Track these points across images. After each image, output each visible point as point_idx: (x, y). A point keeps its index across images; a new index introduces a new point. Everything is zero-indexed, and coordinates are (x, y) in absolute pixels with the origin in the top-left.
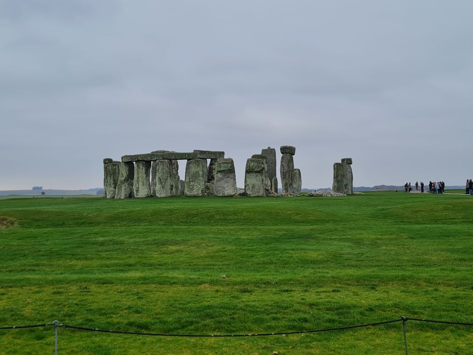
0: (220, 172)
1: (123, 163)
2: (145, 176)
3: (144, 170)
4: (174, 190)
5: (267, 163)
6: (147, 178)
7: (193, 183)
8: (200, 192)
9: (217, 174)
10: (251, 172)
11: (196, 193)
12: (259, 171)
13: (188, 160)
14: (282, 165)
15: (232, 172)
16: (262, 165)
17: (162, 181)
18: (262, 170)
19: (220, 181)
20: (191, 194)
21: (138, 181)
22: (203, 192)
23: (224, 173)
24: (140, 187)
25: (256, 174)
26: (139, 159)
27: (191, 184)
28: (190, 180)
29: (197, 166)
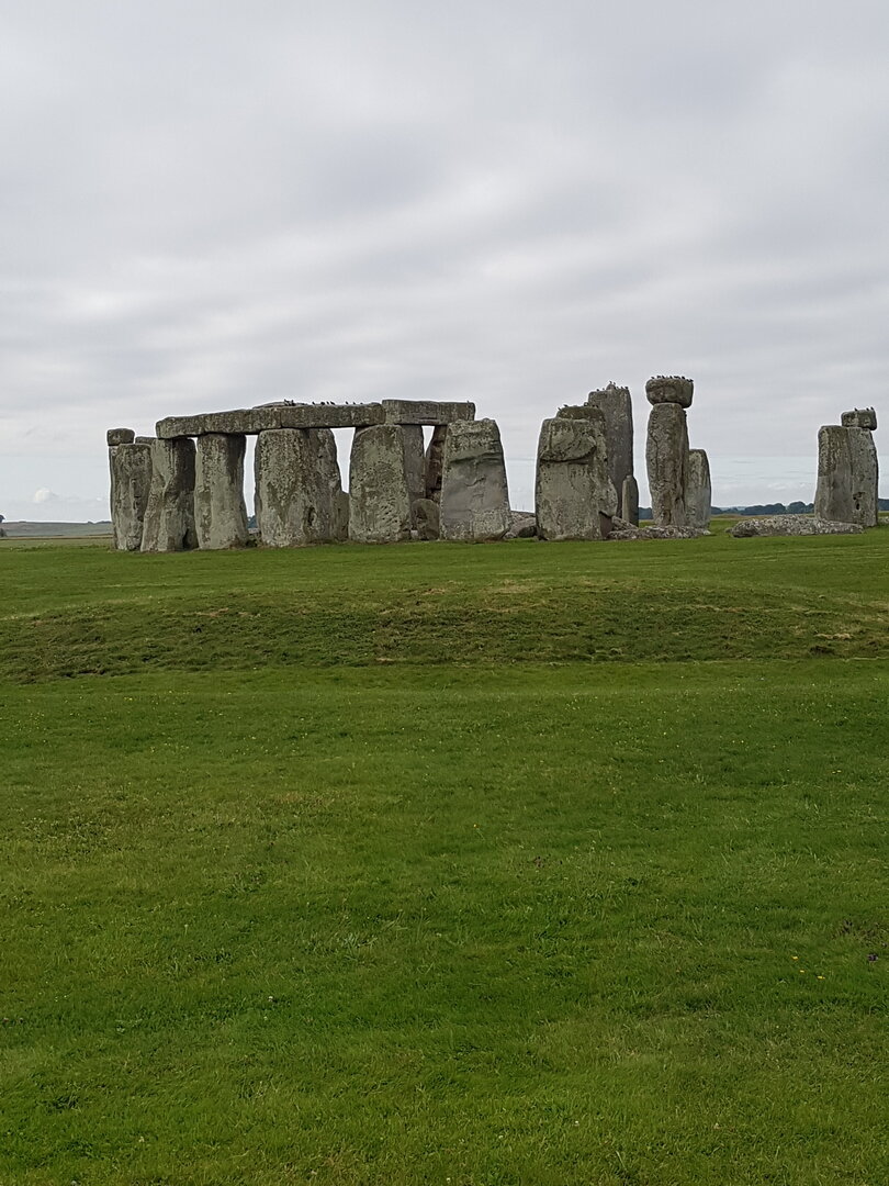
0: (457, 462)
1: (163, 443)
2: (226, 479)
3: (223, 462)
4: (316, 524)
5: (604, 432)
6: (234, 486)
7: (374, 501)
8: (397, 526)
9: (449, 468)
10: (556, 462)
11: (383, 531)
12: (580, 458)
13: (358, 428)
14: (653, 440)
15: (496, 464)
16: (591, 438)
17: (279, 495)
18: (589, 455)
19: (456, 492)
20: (370, 533)
21: (206, 496)
22: (406, 527)
23: (471, 465)
24: (213, 516)
25: (572, 466)
26: (209, 428)
27: (367, 504)
28: (364, 491)
29: (385, 447)
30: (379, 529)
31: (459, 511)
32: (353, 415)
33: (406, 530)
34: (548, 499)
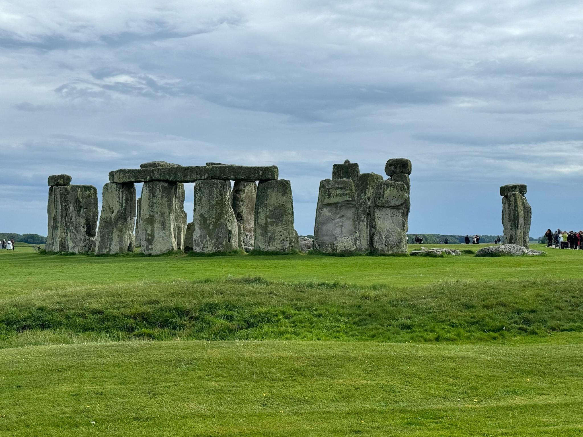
1: (114, 185)
7: (273, 228)
9: (322, 208)
10: (384, 207)
11: (279, 246)
12: (399, 205)
15: (351, 207)
17: (208, 222)
18: (402, 204)
19: (326, 223)
20: (269, 248)
21: (151, 221)
23: (336, 207)
25: (393, 211)
27: (268, 229)
28: (266, 221)
29: (281, 194)
30: (276, 246)
31: (327, 235)
32: (261, 173)
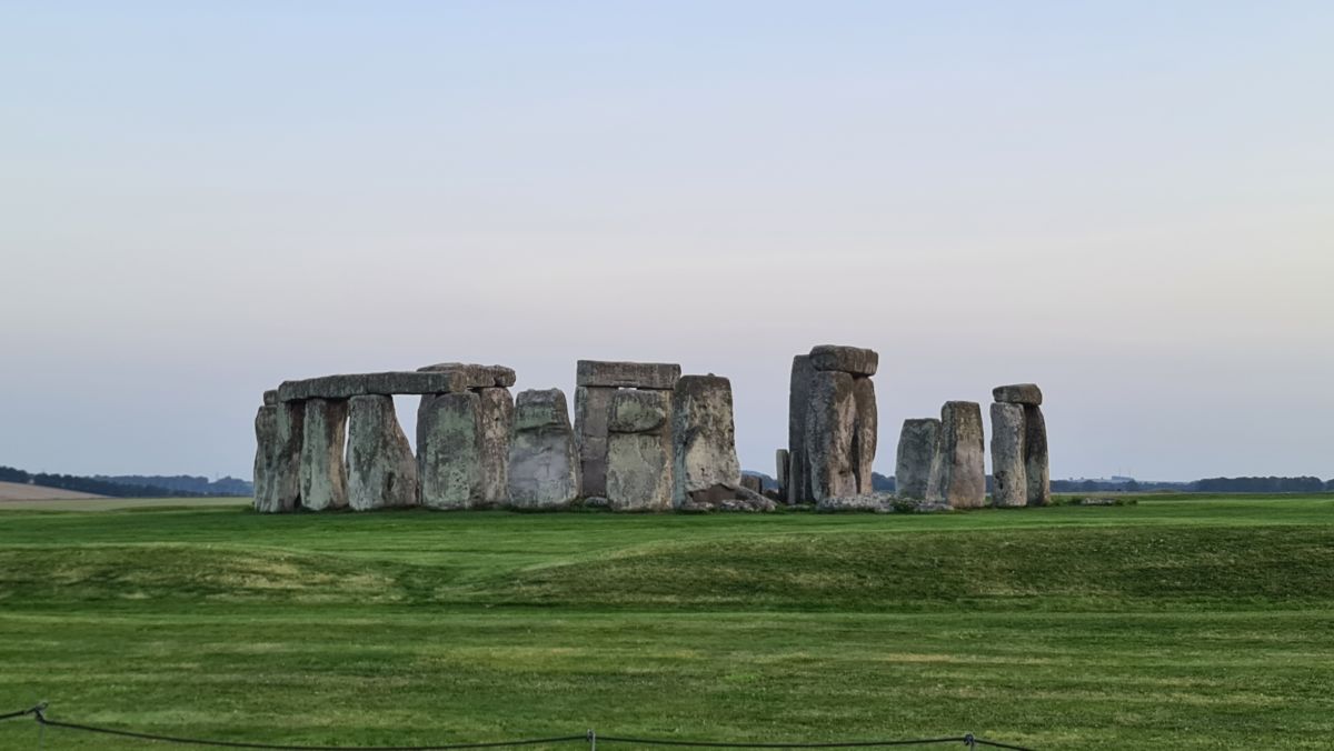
0: (524, 431)
1: (283, 405)
2: (324, 442)
3: (322, 426)
4: (395, 490)
8: (466, 495)
9: (516, 437)
10: (627, 432)
11: (454, 498)
12: (651, 429)
15: (562, 434)
16: (659, 410)
17: (363, 459)
18: (657, 427)
19: (523, 460)
20: (441, 500)
21: (309, 460)
22: (477, 494)
23: (537, 435)
24: (314, 480)
25: (644, 437)
26: (312, 393)
27: (439, 471)
28: (437, 457)
29: (458, 414)
30: (449, 497)
31: (524, 479)
32: (430, 382)
33: (477, 497)
34: (615, 469)
